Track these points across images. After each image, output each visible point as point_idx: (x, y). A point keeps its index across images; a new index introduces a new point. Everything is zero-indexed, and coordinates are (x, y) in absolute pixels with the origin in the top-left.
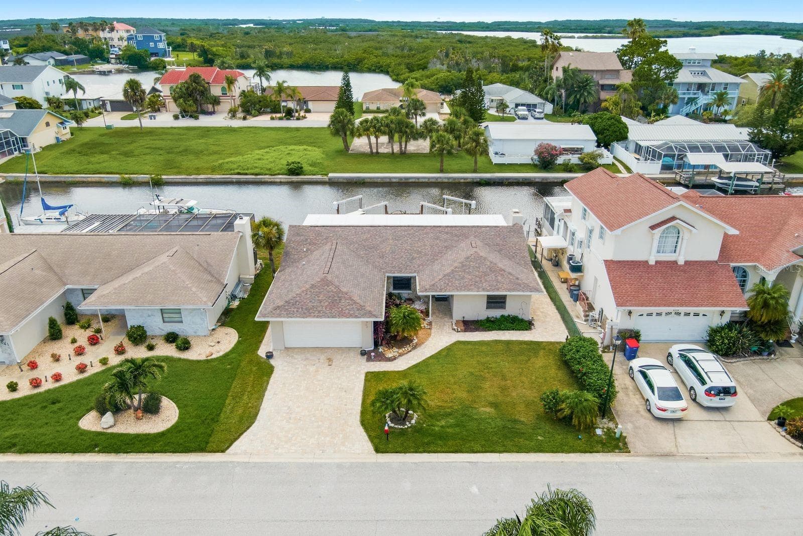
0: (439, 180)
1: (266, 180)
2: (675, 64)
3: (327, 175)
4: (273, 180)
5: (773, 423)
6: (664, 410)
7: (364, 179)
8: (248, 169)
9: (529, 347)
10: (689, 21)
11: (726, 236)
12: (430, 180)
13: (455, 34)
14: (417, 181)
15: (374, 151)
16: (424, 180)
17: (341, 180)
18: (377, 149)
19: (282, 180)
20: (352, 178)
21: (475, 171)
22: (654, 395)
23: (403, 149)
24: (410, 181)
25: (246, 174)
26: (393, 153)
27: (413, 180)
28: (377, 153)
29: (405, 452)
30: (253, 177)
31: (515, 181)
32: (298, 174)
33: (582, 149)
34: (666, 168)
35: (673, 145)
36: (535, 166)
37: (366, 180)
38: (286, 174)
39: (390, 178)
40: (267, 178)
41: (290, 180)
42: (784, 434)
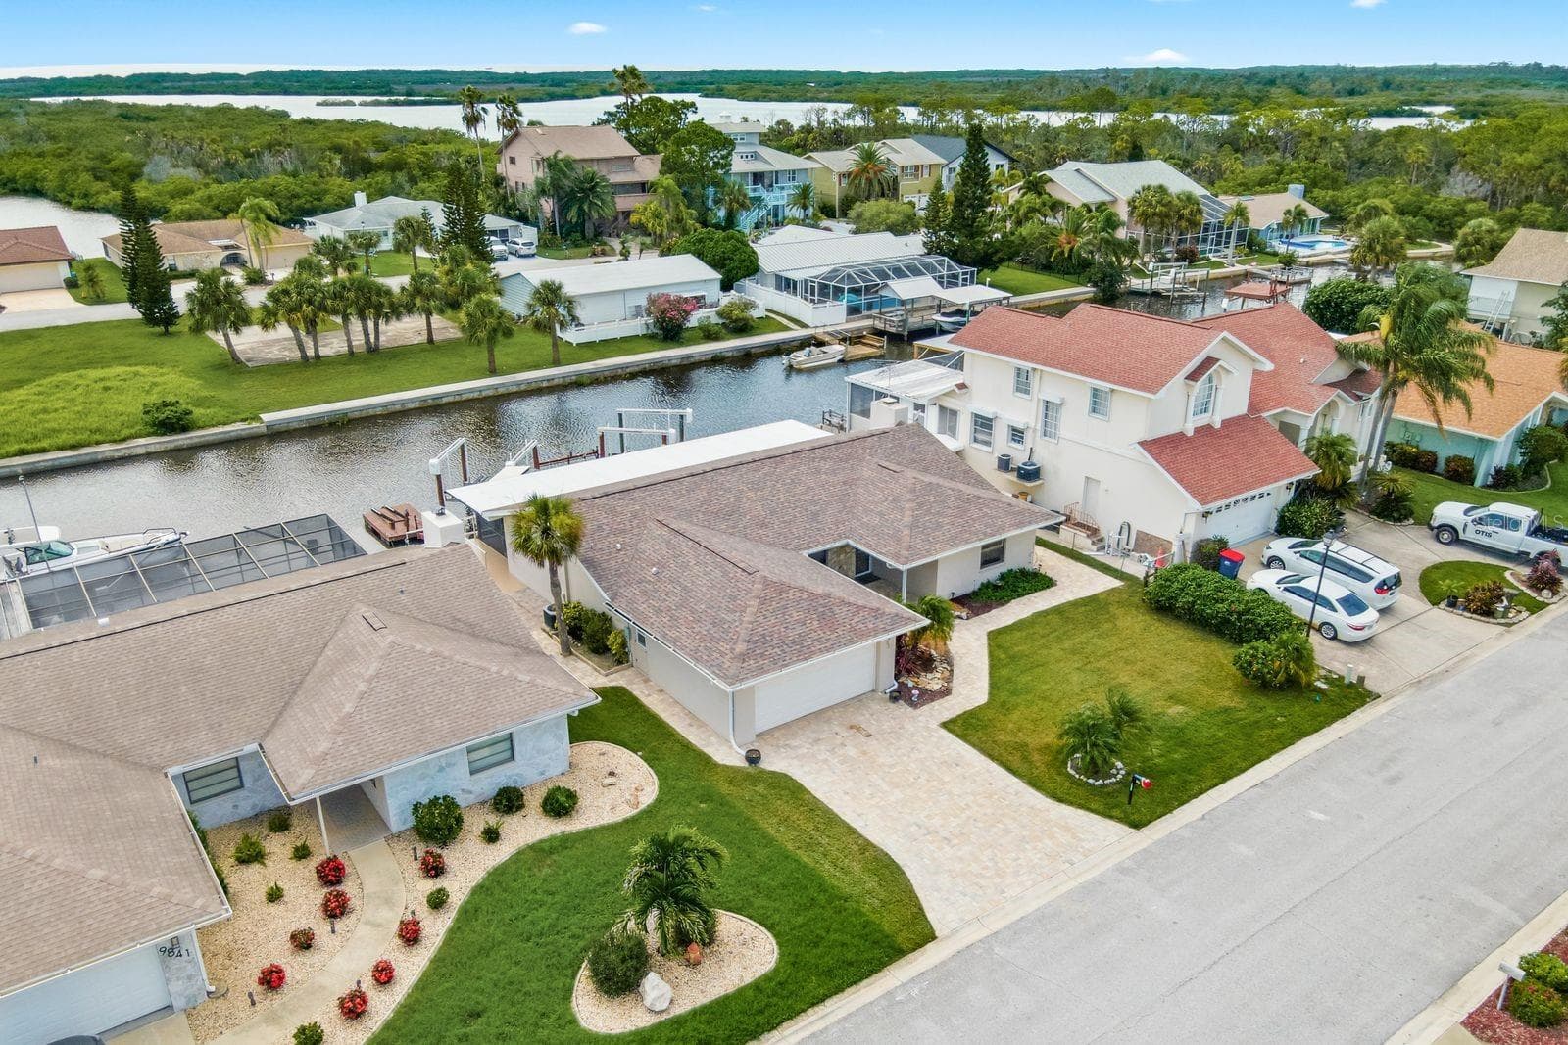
0: (501, 390)
1: (108, 455)
2: (723, 142)
3: (257, 418)
4: (126, 453)
5: (1443, 605)
6: (1361, 628)
7: (345, 413)
8: (35, 438)
9: (1088, 608)
10: (522, 71)
11: (1256, 373)
12: (484, 394)
13: (90, 102)
14: (457, 398)
15: (310, 352)
16: (471, 396)
17: (295, 425)
18: (316, 350)
19: (152, 449)
20: (320, 416)
21: (556, 363)
22: (1336, 611)
23: (372, 340)
24: (445, 400)
25: (44, 451)
26: (351, 353)
27: (451, 399)
28: (317, 357)
29: (1171, 811)
30: (69, 453)
31: (637, 369)
32: (185, 429)
33: (703, 297)
34: (854, 311)
35: (850, 271)
36: (651, 337)
37: (351, 416)
38: (149, 435)
39: (402, 403)
40: (107, 449)
41: (172, 445)
42: (1469, 615)
